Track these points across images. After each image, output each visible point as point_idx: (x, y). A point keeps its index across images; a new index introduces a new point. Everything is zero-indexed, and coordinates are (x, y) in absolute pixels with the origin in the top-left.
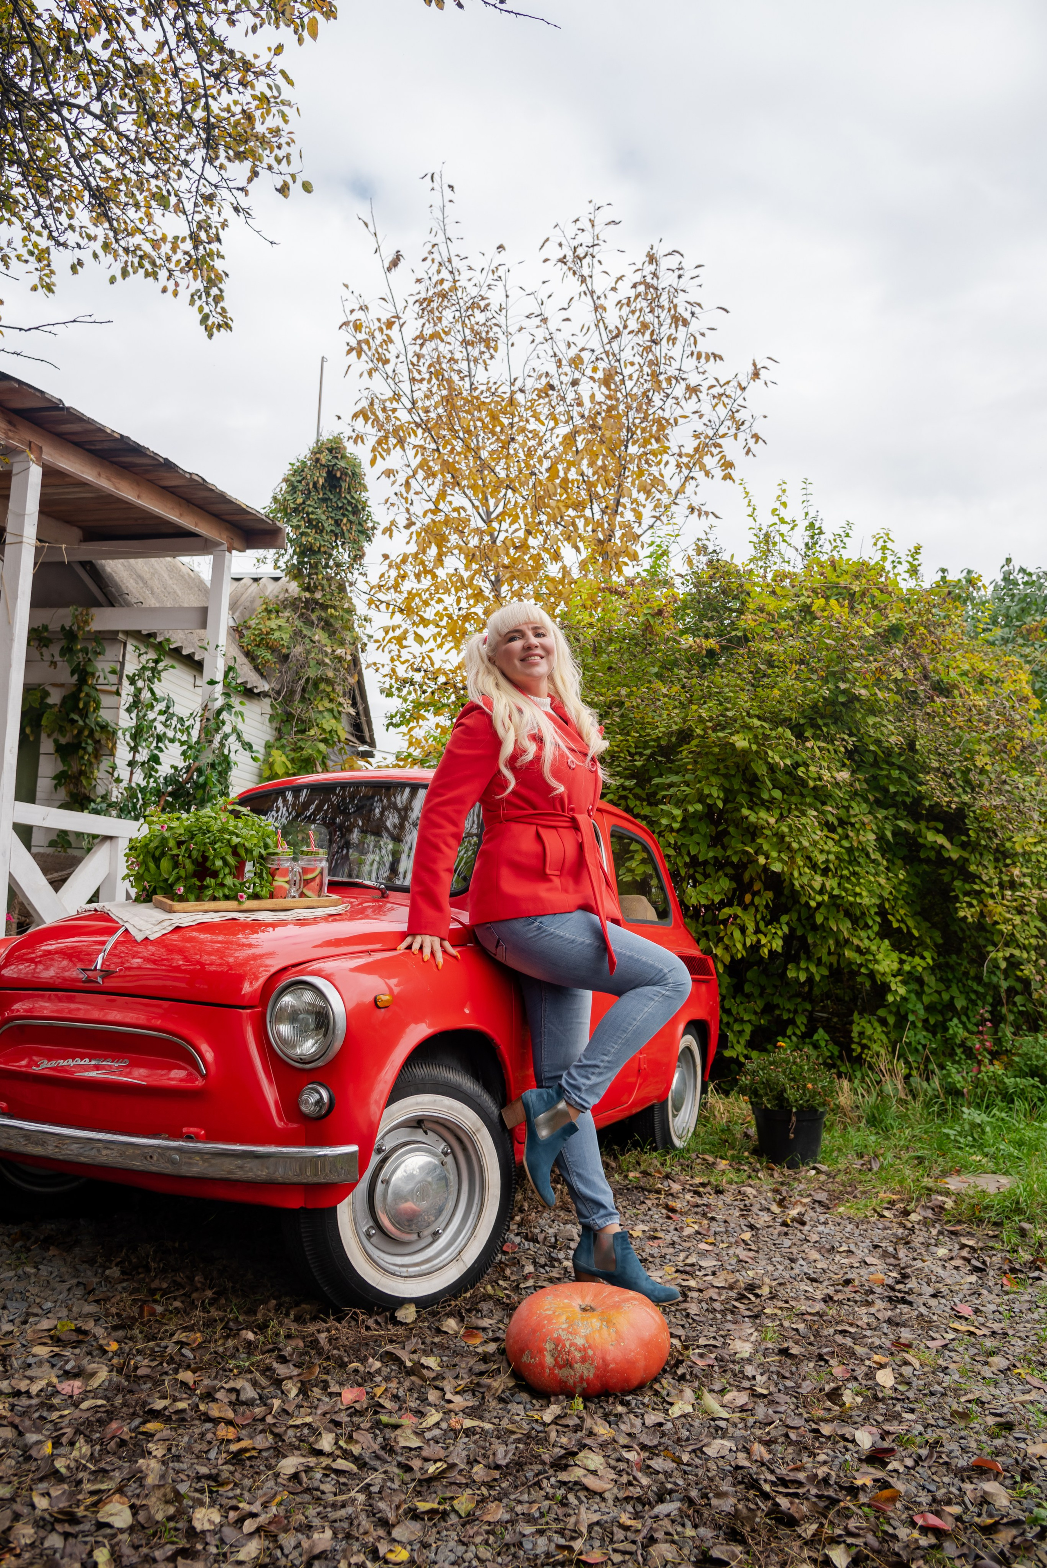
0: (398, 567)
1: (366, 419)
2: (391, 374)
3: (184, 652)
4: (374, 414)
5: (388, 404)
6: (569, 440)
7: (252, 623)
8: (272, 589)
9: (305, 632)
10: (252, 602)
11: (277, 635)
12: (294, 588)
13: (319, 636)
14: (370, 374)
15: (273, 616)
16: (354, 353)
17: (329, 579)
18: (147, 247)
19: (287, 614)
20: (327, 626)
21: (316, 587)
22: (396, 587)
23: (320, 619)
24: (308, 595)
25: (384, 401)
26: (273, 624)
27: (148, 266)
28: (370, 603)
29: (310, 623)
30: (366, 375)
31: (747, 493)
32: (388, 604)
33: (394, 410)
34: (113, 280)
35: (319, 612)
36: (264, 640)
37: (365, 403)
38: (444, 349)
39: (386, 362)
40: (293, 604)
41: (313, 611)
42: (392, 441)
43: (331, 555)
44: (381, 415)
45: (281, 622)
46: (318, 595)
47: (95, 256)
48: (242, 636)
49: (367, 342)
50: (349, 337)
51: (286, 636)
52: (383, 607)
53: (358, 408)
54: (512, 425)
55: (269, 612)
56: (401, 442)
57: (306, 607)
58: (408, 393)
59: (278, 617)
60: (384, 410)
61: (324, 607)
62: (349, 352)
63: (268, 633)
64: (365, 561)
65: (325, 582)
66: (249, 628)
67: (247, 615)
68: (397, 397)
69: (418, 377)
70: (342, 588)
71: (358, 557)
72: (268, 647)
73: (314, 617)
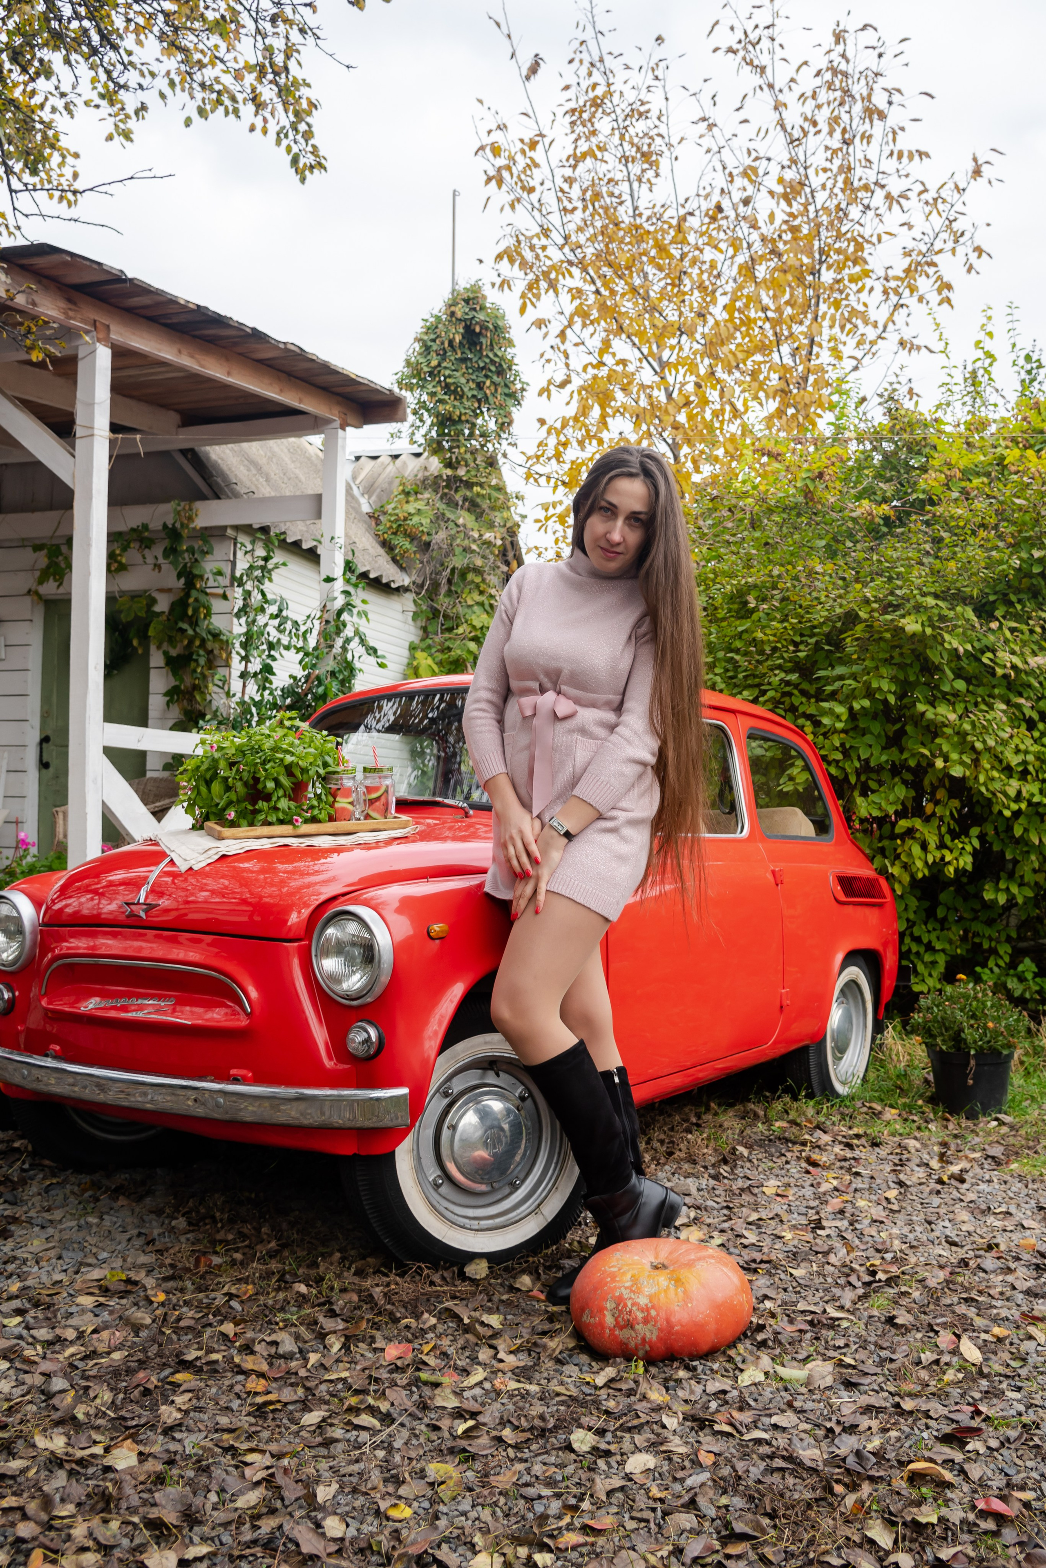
0: (558, 433)
1: (512, 261)
2: (537, 205)
3: (305, 546)
4: (519, 254)
5: (535, 241)
6: (748, 270)
7: (389, 508)
8: (411, 467)
9: (448, 515)
10: (390, 483)
11: (415, 520)
12: (435, 465)
13: (464, 518)
14: (512, 206)
15: (411, 499)
16: (494, 182)
17: (474, 452)
18: (228, 80)
19: (427, 495)
20: (473, 506)
21: (458, 462)
22: (558, 456)
23: (465, 499)
24: (449, 472)
25: (532, 238)
26: (411, 508)
27: (227, 102)
28: (528, 476)
29: (452, 504)
30: (507, 208)
31: (938, 325)
32: (549, 478)
33: (544, 248)
34: (188, 122)
35: (464, 492)
36: (401, 527)
37: (511, 242)
38: (602, 168)
39: (531, 190)
40: (434, 483)
41: (456, 491)
42: (543, 285)
43: (474, 425)
44: (529, 256)
45: (420, 505)
46: (461, 472)
47: (163, 96)
48: (378, 522)
49: (508, 168)
50: (488, 164)
51: (426, 521)
52: (542, 481)
53: (501, 248)
54: (683, 256)
55: (407, 494)
56: (553, 285)
57: (448, 486)
58: (558, 224)
59: (417, 500)
60: (532, 248)
61: (469, 485)
62: (489, 180)
63: (405, 519)
64: (514, 429)
65: (468, 456)
66: (385, 513)
67: (385, 499)
68: (545, 232)
69: (569, 207)
70: (492, 463)
71: (505, 425)
72: (406, 534)
73: (458, 497)
